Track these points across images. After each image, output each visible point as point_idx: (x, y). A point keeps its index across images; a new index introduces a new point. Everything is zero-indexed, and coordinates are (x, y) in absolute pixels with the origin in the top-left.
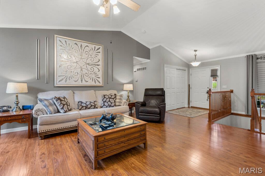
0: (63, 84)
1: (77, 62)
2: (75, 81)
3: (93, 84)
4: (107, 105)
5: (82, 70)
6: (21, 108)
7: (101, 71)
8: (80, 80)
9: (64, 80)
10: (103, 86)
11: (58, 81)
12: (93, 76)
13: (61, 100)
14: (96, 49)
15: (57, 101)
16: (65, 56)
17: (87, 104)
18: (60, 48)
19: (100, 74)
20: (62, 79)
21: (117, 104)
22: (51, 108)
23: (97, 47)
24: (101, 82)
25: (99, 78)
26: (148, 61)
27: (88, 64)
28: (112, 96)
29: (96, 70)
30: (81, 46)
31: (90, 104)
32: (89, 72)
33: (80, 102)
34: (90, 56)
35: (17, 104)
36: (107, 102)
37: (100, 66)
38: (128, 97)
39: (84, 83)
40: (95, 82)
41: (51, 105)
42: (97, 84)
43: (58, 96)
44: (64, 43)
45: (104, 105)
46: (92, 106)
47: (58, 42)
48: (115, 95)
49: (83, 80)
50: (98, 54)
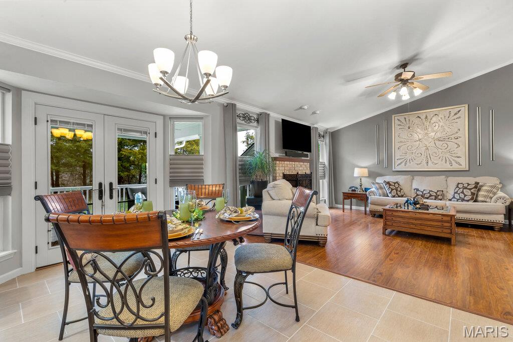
0: (402, 168)
1: (420, 140)
2: (418, 164)
3: (448, 167)
4: (458, 198)
5: (427, 149)
6: (364, 189)
7: (462, 147)
8: (424, 162)
9: (403, 163)
10: (468, 169)
11: (396, 165)
12: (448, 155)
13: (390, 185)
14: (452, 114)
15: (386, 185)
16: (404, 136)
17: (424, 192)
18: (399, 127)
19: (463, 151)
20: (401, 163)
21: (480, 199)
22: (380, 191)
23: (454, 111)
24: (463, 163)
25: (459, 157)
27: (438, 139)
28: (469, 184)
29: (452, 145)
30: (426, 117)
31: (429, 193)
32: (440, 150)
33: (416, 189)
34: (441, 128)
35: (361, 186)
36: (459, 194)
37: (459, 139)
39: (431, 167)
40: (451, 163)
41: (381, 188)
42: (455, 167)
43: (387, 181)
44: (404, 121)
45: (454, 197)
46: (431, 195)
47: (397, 122)
48: (477, 183)
49: (430, 162)
50: (458, 120)
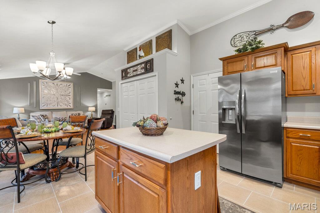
0: (45, 108)
1: (54, 95)
2: (53, 106)
3: (66, 107)
5: (58, 99)
7: (71, 99)
8: (56, 105)
10: (73, 108)
11: (42, 106)
12: (66, 103)
13: (44, 116)
14: (68, 86)
15: (41, 116)
16: (46, 91)
17: (60, 119)
18: (43, 87)
19: (71, 101)
20: (45, 105)
22: (38, 120)
23: (68, 84)
24: (71, 106)
25: (70, 103)
26: (111, 90)
27: (62, 95)
28: (76, 114)
29: (68, 98)
30: (57, 84)
32: (63, 100)
33: (56, 117)
34: (63, 90)
35: (19, 119)
37: (70, 96)
38: (92, 115)
39: (59, 107)
40: (67, 106)
41: (38, 118)
42: (69, 107)
43: (42, 114)
44: (46, 84)
47: (42, 83)
48: (79, 114)
49: (59, 105)
50: (69, 88)
